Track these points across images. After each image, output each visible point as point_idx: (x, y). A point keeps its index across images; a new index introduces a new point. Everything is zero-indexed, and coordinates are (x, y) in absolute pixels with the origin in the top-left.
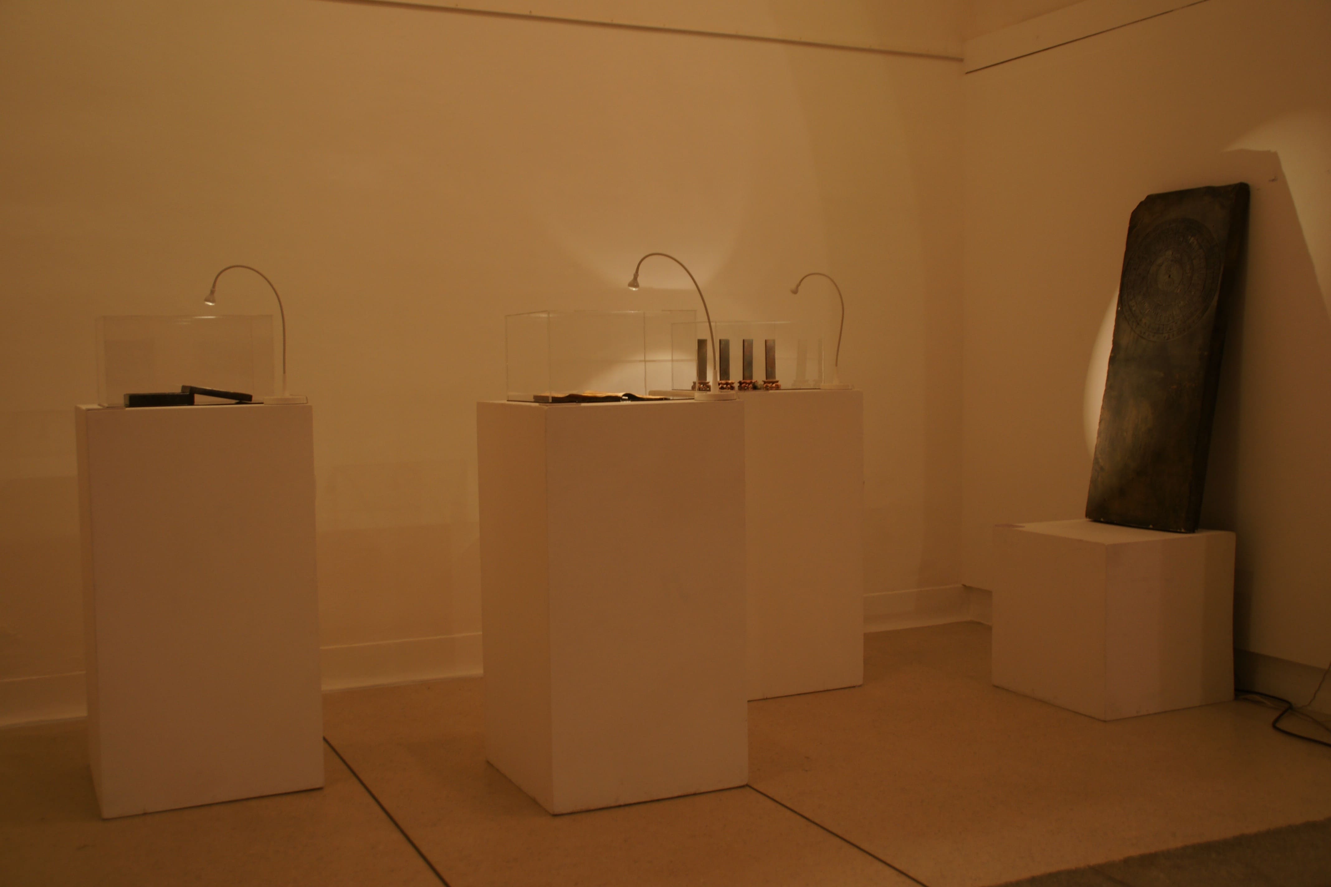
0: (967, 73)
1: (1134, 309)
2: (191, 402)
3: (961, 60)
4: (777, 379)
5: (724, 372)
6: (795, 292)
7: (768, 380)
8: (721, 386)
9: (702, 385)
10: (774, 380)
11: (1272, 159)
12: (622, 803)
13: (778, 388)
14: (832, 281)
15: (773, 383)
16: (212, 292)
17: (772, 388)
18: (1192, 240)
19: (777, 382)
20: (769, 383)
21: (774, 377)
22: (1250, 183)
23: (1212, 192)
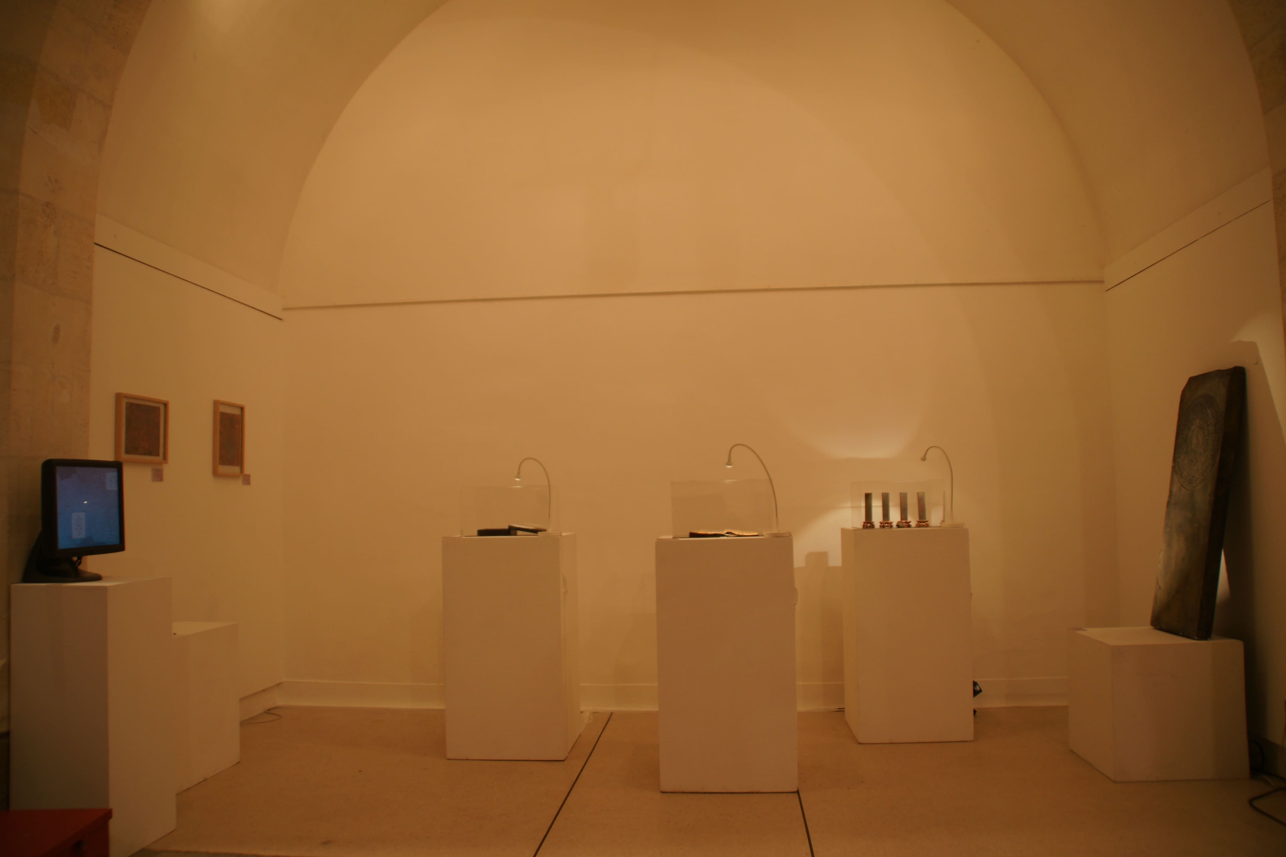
0: (1107, 291)
1: (1180, 464)
2: (515, 534)
3: (1102, 282)
4: (927, 520)
5: (886, 514)
6: (924, 459)
7: (921, 520)
8: (882, 525)
9: (868, 523)
10: (924, 520)
11: (1253, 346)
12: (706, 791)
13: (927, 526)
14: (944, 452)
15: (924, 522)
16: (519, 473)
17: (923, 526)
18: (1209, 411)
19: (927, 521)
20: (921, 522)
21: (925, 518)
22: (1245, 366)
23: (1219, 373)
